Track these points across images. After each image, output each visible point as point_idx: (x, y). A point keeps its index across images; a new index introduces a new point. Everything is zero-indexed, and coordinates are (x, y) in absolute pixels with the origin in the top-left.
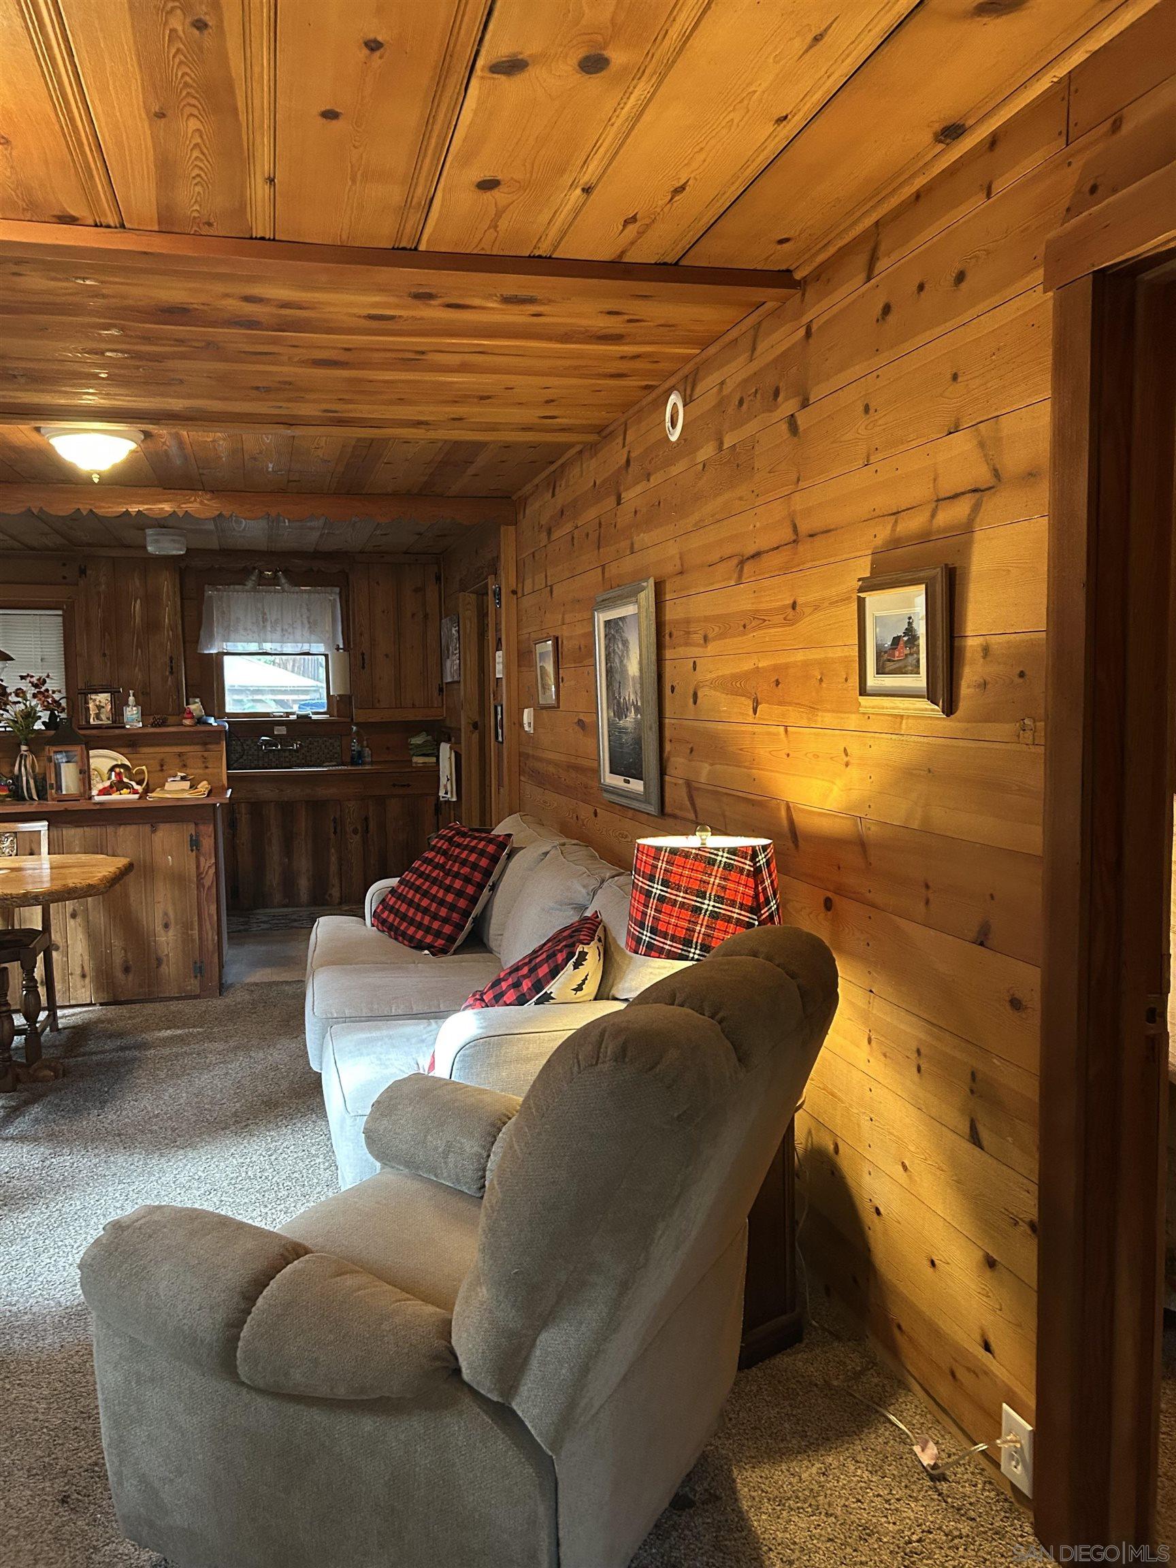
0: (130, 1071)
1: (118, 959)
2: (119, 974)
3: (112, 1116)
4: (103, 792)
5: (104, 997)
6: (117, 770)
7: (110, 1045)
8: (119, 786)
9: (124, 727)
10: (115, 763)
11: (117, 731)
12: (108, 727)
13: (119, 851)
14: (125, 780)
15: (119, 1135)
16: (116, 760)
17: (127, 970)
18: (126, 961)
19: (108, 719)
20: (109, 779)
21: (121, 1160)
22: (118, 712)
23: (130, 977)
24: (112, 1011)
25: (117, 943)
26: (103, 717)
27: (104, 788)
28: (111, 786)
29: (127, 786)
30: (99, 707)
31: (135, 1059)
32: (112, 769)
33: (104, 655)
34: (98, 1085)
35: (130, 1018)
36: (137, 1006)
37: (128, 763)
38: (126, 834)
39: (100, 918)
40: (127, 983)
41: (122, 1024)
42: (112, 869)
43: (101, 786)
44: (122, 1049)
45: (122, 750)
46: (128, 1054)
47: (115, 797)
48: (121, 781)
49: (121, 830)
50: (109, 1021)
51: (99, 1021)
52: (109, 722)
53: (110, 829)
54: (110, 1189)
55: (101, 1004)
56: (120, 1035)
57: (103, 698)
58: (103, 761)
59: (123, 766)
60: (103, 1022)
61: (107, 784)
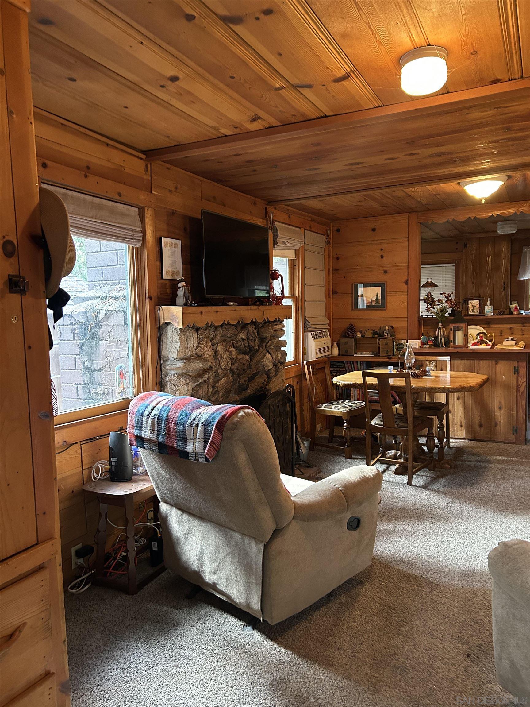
0: (483, 472)
1: (477, 420)
2: (477, 428)
3: (477, 491)
4: (474, 345)
5: (470, 437)
6: (481, 335)
7: (473, 458)
8: (481, 342)
9: (484, 315)
10: (480, 332)
11: (481, 317)
12: (477, 315)
13: (480, 372)
14: (484, 340)
15: (481, 500)
16: (480, 330)
17: (481, 426)
18: (480, 422)
19: (477, 311)
20: (477, 339)
21: (482, 511)
22: (482, 309)
23: (482, 429)
24: (473, 443)
25: (477, 413)
26: (475, 311)
27: (474, 343)
28: (478, 342)
29: (485, 343)
30: (474, 306)
31: (485, 467)
32: (478, 334)
33: (473, 283)
34: (469, 476)
35: (482, 448)
36: (485, 443)
37: (485, 332)
38: (484, 364)
39: (470, 401)
40: (481, 432)
41: (478, 450)
42: (481, 380)
43: (473, 342)
44: (480, 461)
45: (483, 326)
46: (482, 464)
47: (480, 347)
48: (482, 340)
49: (482, 362)
50: (473, 448)
51: (468, 447)
52: (478, 313)
53: (477, 362)
54: (478, 523)
55: (468, 440)
56: (478, 455)
57: (476, 302)
58: (474, 331)
59: (483, 333)
60: (469, 447)
61: (476, 341)
